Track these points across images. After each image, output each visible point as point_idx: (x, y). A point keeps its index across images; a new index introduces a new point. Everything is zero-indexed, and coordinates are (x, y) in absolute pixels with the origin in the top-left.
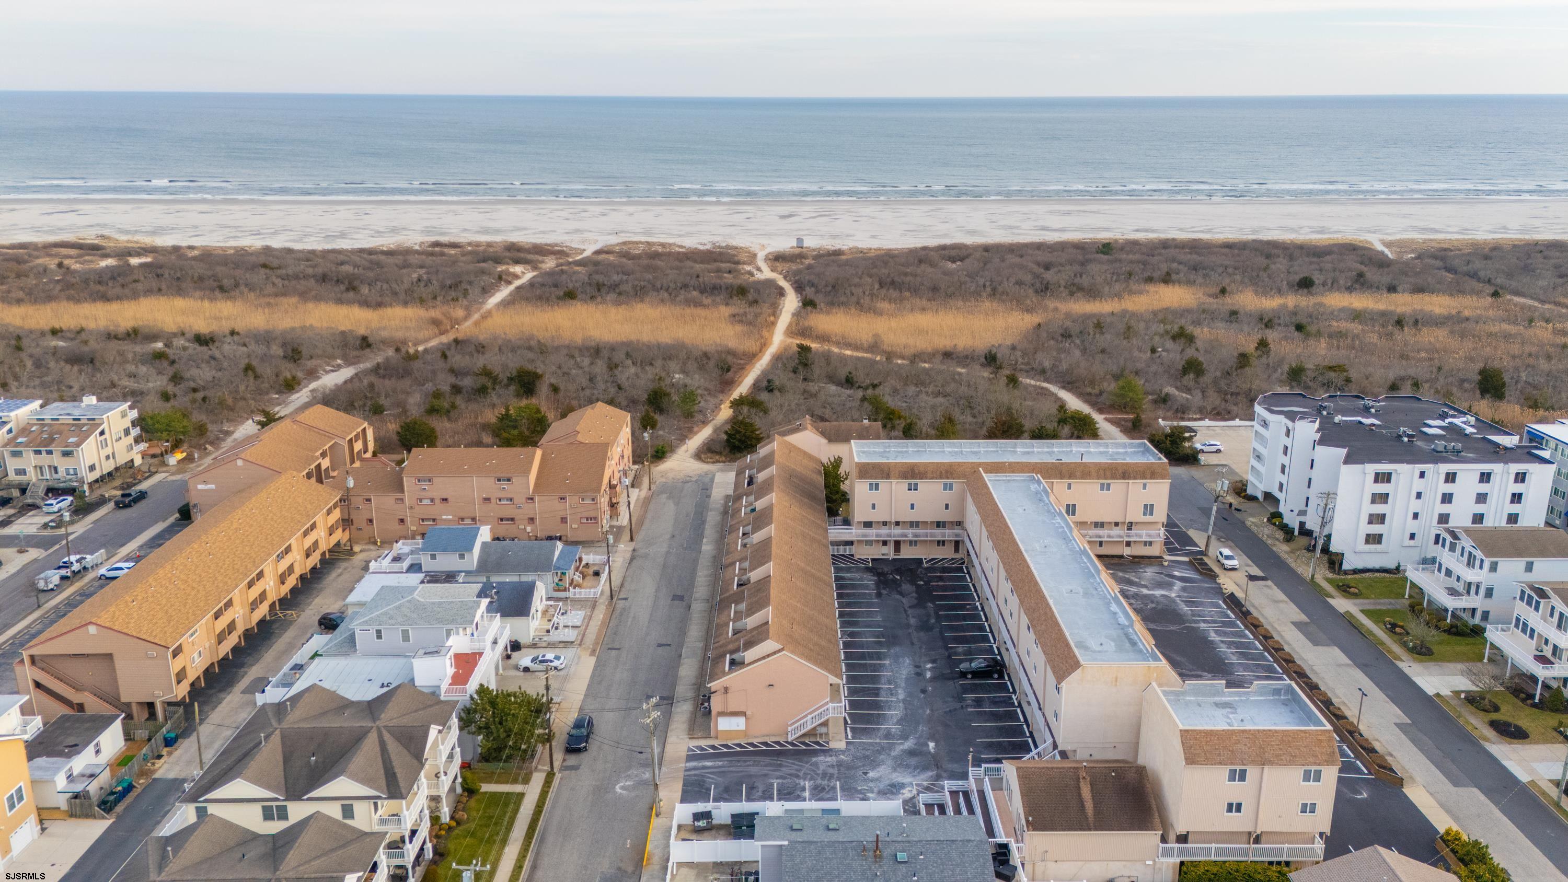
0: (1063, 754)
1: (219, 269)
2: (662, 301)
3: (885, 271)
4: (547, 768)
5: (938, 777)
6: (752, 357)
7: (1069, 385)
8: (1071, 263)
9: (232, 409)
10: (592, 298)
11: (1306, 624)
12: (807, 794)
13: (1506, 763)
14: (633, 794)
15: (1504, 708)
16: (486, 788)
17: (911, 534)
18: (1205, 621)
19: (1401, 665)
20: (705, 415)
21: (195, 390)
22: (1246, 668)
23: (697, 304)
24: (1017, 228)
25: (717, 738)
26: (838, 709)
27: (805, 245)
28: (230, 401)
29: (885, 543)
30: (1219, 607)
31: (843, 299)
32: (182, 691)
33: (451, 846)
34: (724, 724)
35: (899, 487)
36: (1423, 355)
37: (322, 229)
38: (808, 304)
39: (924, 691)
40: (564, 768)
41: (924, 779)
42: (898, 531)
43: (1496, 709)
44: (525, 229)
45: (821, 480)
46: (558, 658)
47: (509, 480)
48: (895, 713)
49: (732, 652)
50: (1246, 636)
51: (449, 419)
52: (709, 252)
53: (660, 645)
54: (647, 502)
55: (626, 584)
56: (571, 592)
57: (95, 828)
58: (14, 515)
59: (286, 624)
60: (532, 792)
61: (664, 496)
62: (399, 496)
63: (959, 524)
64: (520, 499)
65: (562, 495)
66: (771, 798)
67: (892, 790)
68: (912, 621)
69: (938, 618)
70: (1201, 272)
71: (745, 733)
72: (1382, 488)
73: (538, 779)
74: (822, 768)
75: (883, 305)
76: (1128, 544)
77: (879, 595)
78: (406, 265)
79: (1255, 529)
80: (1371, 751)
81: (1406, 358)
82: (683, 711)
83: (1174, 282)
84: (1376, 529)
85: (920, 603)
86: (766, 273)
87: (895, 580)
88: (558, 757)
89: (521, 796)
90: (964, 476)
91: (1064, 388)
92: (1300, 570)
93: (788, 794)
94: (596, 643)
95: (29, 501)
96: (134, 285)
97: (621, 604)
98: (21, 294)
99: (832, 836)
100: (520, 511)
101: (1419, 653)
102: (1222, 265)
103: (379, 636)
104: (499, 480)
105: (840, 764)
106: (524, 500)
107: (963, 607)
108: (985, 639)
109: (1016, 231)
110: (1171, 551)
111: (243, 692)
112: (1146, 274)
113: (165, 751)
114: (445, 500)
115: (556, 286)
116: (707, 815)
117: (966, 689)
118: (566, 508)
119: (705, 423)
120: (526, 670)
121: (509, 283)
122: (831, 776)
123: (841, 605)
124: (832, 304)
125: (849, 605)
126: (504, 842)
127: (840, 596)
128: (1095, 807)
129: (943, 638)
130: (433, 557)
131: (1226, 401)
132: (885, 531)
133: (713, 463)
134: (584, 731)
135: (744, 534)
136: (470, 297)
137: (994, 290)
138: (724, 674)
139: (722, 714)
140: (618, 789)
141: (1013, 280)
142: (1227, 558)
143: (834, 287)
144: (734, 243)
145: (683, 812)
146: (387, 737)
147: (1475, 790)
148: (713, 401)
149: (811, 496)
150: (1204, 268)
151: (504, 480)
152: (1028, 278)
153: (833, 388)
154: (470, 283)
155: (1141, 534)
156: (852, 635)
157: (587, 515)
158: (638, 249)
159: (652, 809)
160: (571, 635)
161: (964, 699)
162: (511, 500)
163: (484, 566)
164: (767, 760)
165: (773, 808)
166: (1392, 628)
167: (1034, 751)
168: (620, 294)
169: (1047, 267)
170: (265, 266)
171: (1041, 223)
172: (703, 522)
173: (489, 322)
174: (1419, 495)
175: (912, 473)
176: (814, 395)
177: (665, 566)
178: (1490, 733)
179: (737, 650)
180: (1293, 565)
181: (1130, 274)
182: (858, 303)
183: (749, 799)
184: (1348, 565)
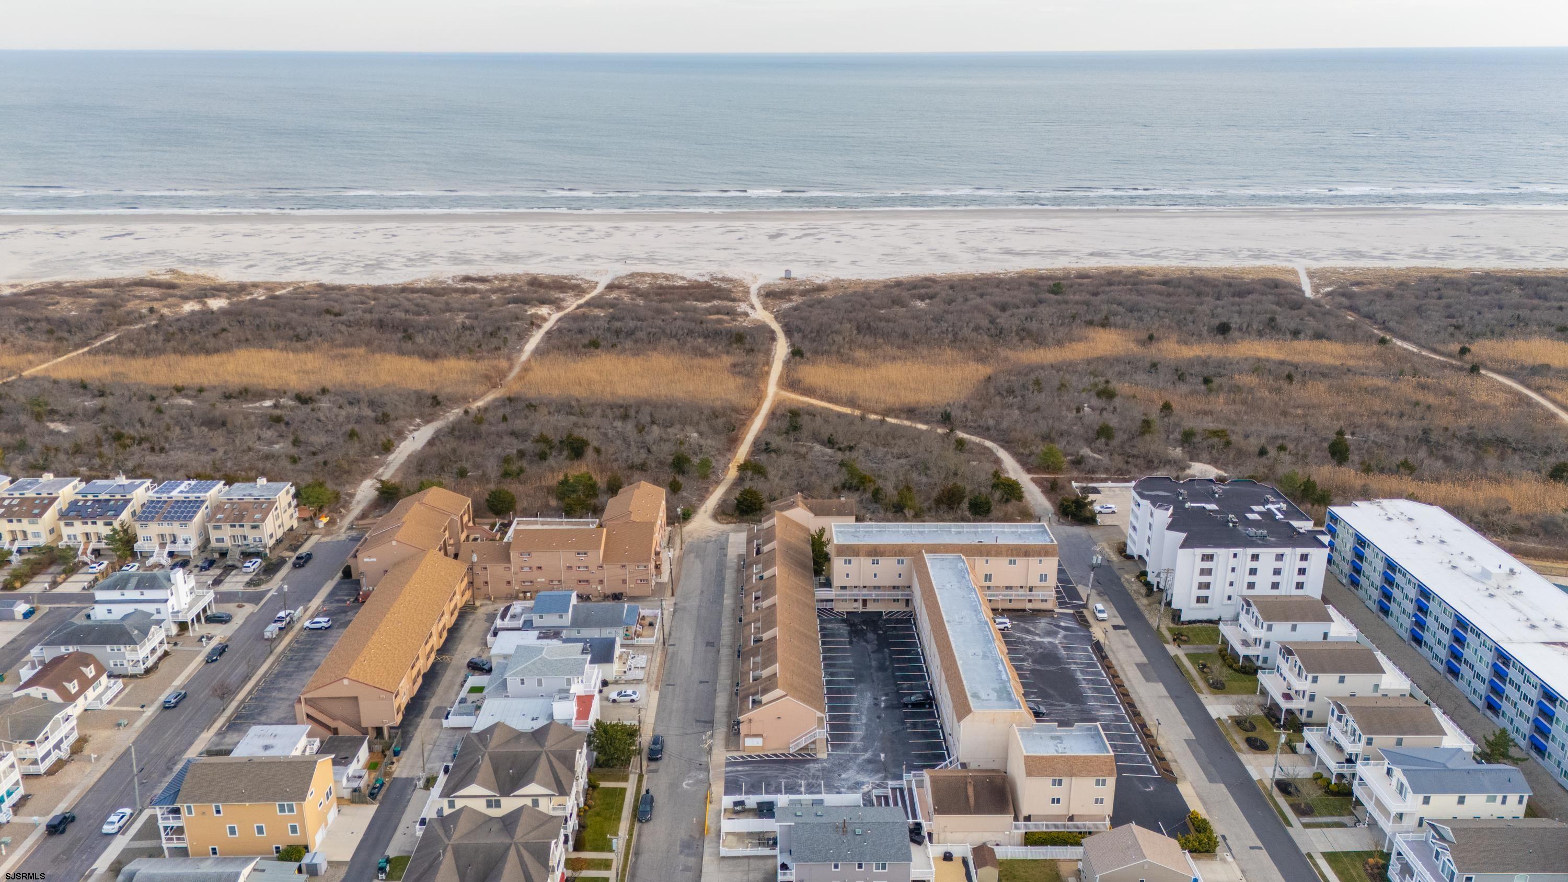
0: (964, 765)
1: (290, 315)
2: (672, 349)
3: (862, 315)
4: (638, 771)
5: (886, 778)
6: (752, 412)
7: (1007, 444)
8: (1025, 303)
9: (348, 472)
10: (614, 346)
11: (1145, 665)
12: (803, 789)
13: (1249, 768)
14: (694, 789)
15: (1259, 728)
16: (603, 784)
17: (874, 594)
18: (1075, 663)
19: (1201, 697)
20: (717, 476)
21: (314, 454)
22: (1097, 699)
23: (704, 354)
24: (983, 250)
25: (744, 751)
26: (822, 733)
27: (793, 275)
28: (346, 466)
29: (856, 600)
30: (1086, 651)
31: (826, 347)
32: (399, 719)
33: (588, 822)
34: (749, 742)
35: (865, 562)
36: (1299, 411)
37: (359, 256)
38: (796, 353)
39: (879, 717)
40: (649, 771)
41: (876, 778)
42: (865, 592)
43: (1253, 728)
44: (541, 255)
45: (809, 548)
46: (634, 693)
47: (585, 554)
48: (859, 733)
49: (753, 694)
50: (1101, 675)
51: (520, 482)
52: (708, 285)
53: (701, 682)
54: (681, 559)
55: (673, 634)
56: (636, 641)
57: (369, 811)
58: (221, 575)
59: (445, 666)
60: (630, 787)
61: (692, 555)
62: (508, 565)
63: (909, 587)
64: (593, 568)
65: (623, 564)
66: (780, 792)
67: (856, 786)
68: (874, 663)
69: (892, 660)
70: (1136, 314)
71: (762, 748)
72: (1207, 565)
73: (633, 778)
74: (812, 771)
75: (860, 354)
76: (1030, 601)
77: (851, 642)
78: (448, 308)
79: (1126, 585)
80: (1162, 759)
81: (1285, 414)
82: (721, 732)
83: (1110, 326)
84: (1203, 593)
85: (879, 650)
86: (761, 314)
87: (862, 630)
88: (645, 763)
89: (625, 789)
90: (911, 554)
91: (1002, 446)
92: (1151, 621)
93: (792, 789)
94: (658, 681)
95: (230, 563)
96: (224, 335)
97: (671, 649)
98: (132, 346)
99: (819, 820)
100: (593, 575)
101: (1216, 688)
102: (1155, 307)
103: (523, 683)
104: (578, 554)
105: (824, 769)
106: (596, 567)
107: (908, 652)
108: (922, 677)
109: (982, 255)
110: (1062, 604)
111: (432, 717)
112: (1088, 318)
113: (395, 759)
114: (540, 568)
115: (581, 331)
116: (741, 803)
117: (907, 716)
118: (627, 573)
119: (718, 483)
120: (614, 701)
121: (539, 327)
122: (818, 777)
123: (825, 651)
124: (816, 352)
125: (830, 650)
126: (619, 819)
127: (824, 643)
128: (975, 800)
129: (894, 676)
130: (541, 617)
131: (1127, 463)
132: (855, 592)
133: (727, 523)
134: (658, 747)
135: (757, 598)
136: (510, 344)
137: (955, 335)
138: (749, 711)
139: (747, 736)
140: (684, 785)
141: (972, 325)
142: (1100, 611)
143: (818, 332)
144: (730, 273)
145: (728, 801)
146: (552, 758)
147: (1223, 786)
148: (722, 460)
149: (803, 566)
150: (1139, 311)
151: (582, 554)
152: (985, 323)
153: (818, 447)
154: (507, 329)
155: (1038, 594)
156: (832, 674)
157: (640, 577)
158: (644, 282)
159: (706, 799)
160: (640, 674)
161: (904, 723)
162: (586, 567)
163: (577, 623)
164: (777, 766)
165: (782, 800)
166: (1203, 669)
167: (948, 761)
168: (636, 341)
169: (1004, 308)
170: (328, 312)
171: (1006, 245)
172: (723, 579)
173: (531, 376)
174: (1233, 570)
175: (875, 552)
176: (804, 457)
177: (699, 618)
178: (1244, 746)
179: (756, 693)
180: (1147, 616)
181: (1074, 317)
182: (838, 352)
183: (767, 793)
184: (1184, 618)
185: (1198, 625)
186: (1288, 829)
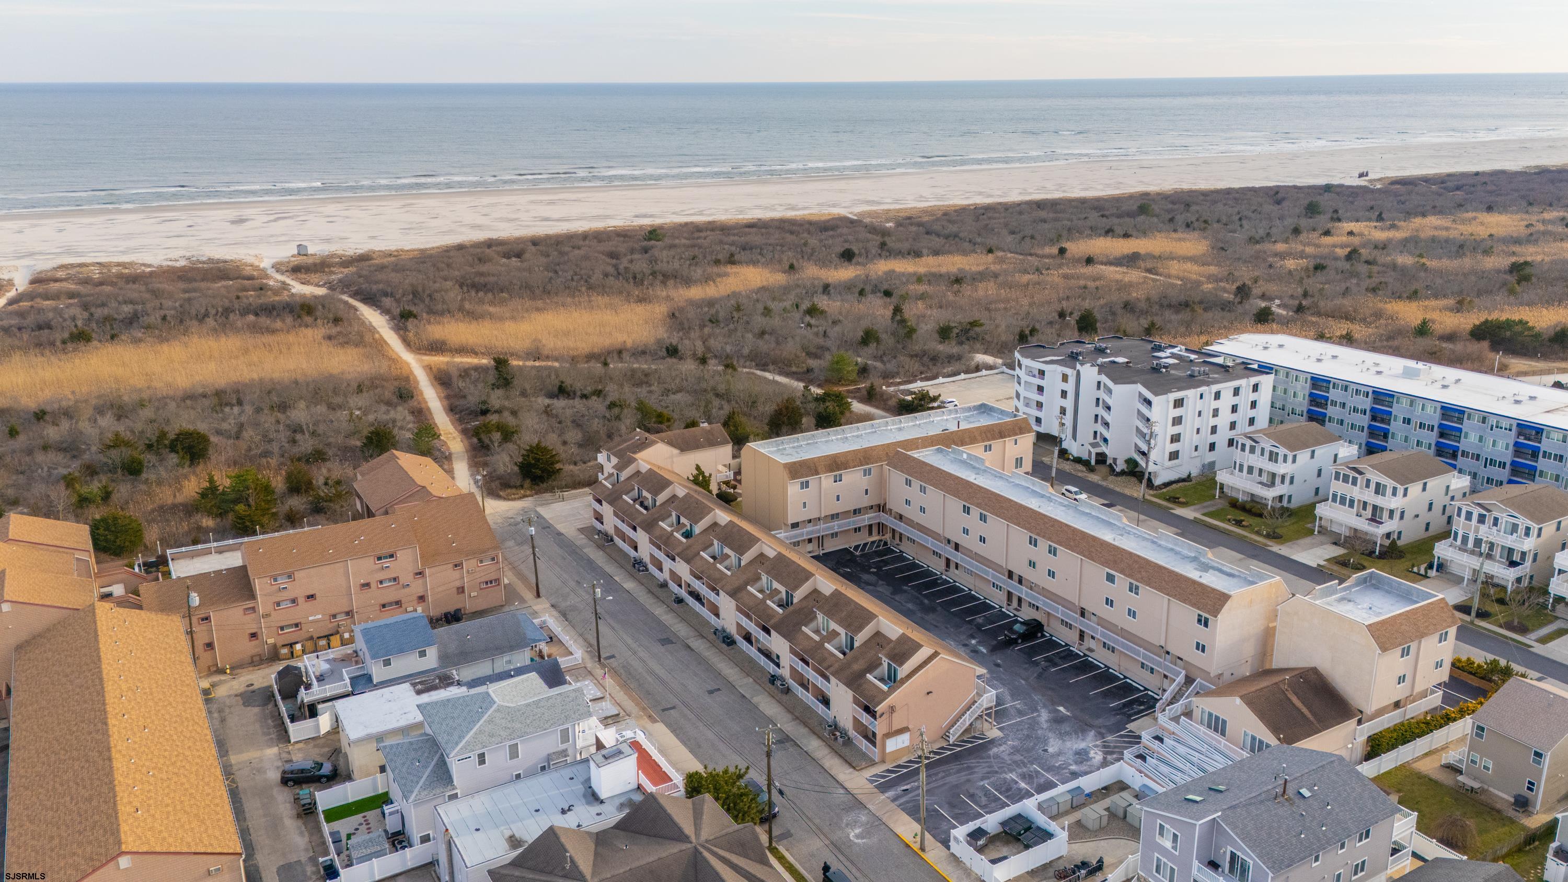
5: (1102, 735)
12: (1023, 785)
14: (875, 839)
15: (1366, 564)
17: (836, 526)
19: (1275, 550)
25: (883, 761)
26: (989, 699)
27: (311, 251)
29: (810, 541)
31: (441, 306)
35: (826, 481)
38: (407, 315)
39: (997, 665)
40: (778, 839)
41: (1093, 739)
42: (822, 526)
47: (391, 556)
49: (870, 671)
62: (250, 604)
63: (875, 507)
64: (406, 577)
65: (457, 561)
67: (1082, 758)
72: (1178, 412)
74: (1006, 758)
83: (739, 263)
84: (1175, 447)
86: (299, 287)
92: (1127, 493)
93: (1007, 790)
100: (407, 590)
103: (483, 761)
104: (379, 558)
105: (1017, 750)
106: (411, 576)
114: (311, 597)
116: (981, 832)
117: (1029, 653)
118: (463, 576)
122: (1023, 763)
124: (435, 312)
130: (387, 663)
132: (810, 528)
133: (520, 498)
138: (886, 693)
139: (888, 736)
140: (855, 840)
143: (413, 294)
145: (960, 836)
151: (386, 558)
157: (483, 579)
159: (909, 846)
160: (609, 708)
161: (1036, 663)
162: (395, 579)
164: (954, 767)
165: (1026, 810)
166: (1238, 523)
174: (1200, 413)
175: (836, 464)
180: (1118, 489)
182: (462, 310)
184: (1157, 482)
185: (1174, 486)
186: (1531, 649)
